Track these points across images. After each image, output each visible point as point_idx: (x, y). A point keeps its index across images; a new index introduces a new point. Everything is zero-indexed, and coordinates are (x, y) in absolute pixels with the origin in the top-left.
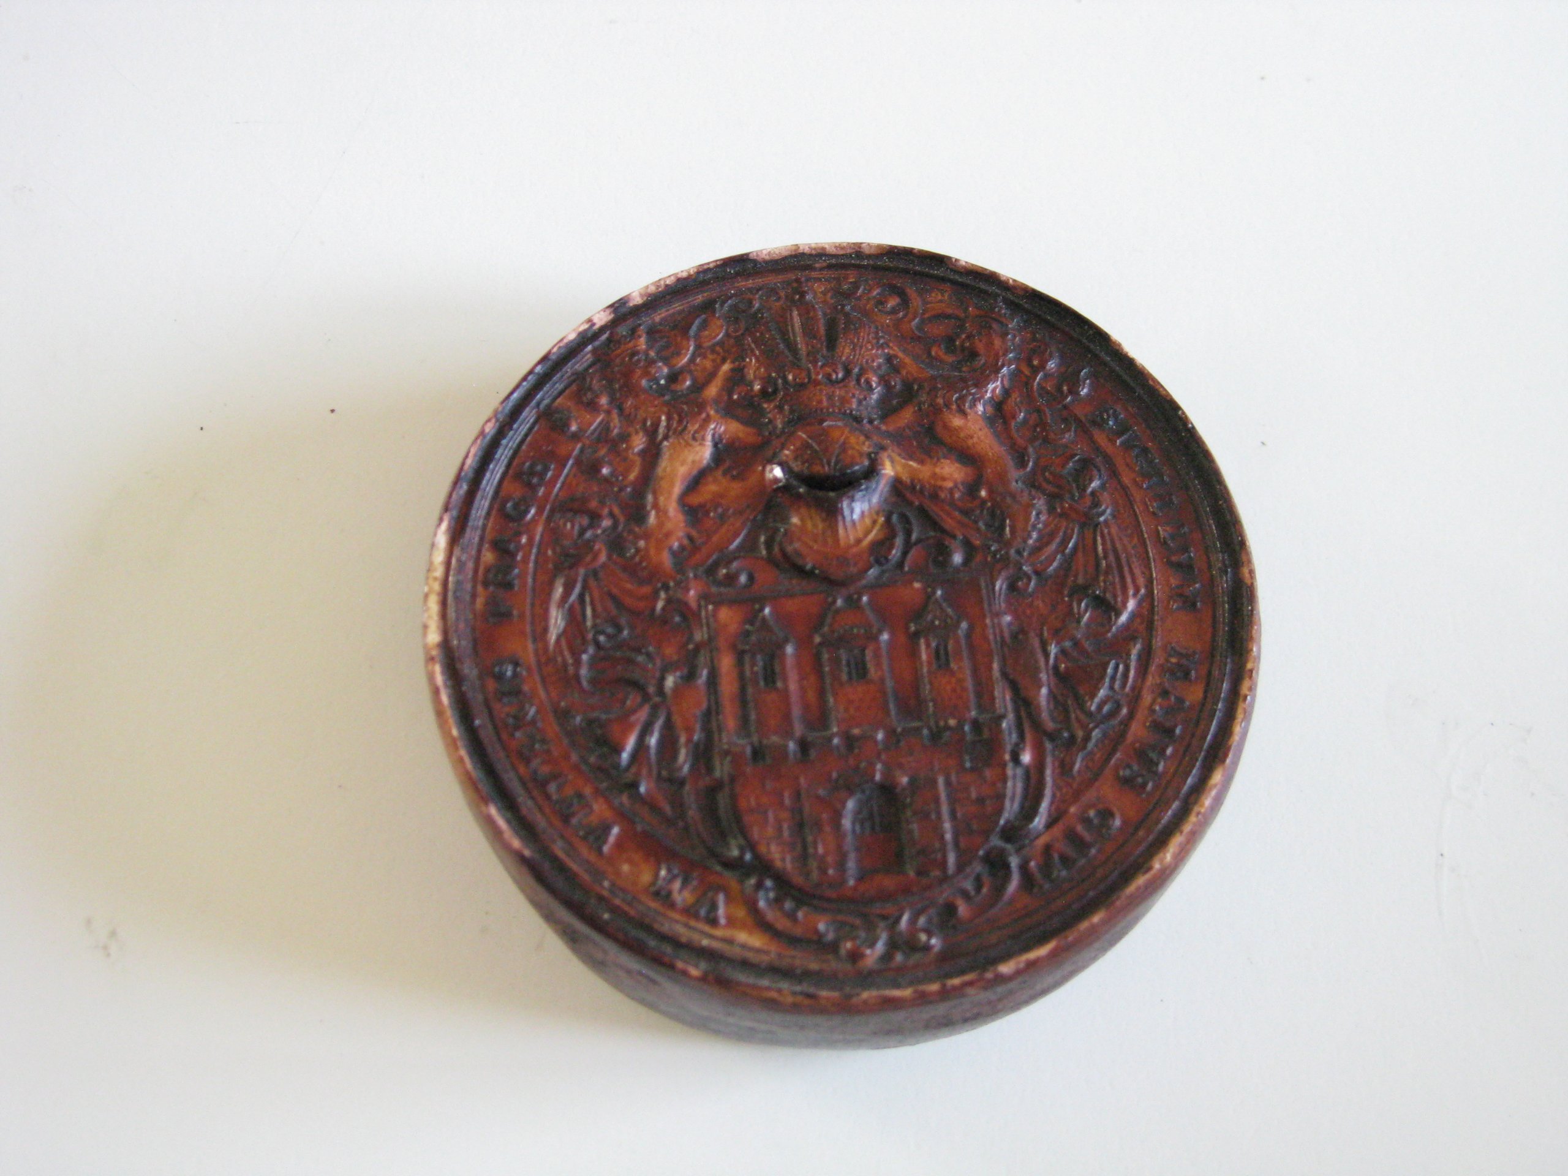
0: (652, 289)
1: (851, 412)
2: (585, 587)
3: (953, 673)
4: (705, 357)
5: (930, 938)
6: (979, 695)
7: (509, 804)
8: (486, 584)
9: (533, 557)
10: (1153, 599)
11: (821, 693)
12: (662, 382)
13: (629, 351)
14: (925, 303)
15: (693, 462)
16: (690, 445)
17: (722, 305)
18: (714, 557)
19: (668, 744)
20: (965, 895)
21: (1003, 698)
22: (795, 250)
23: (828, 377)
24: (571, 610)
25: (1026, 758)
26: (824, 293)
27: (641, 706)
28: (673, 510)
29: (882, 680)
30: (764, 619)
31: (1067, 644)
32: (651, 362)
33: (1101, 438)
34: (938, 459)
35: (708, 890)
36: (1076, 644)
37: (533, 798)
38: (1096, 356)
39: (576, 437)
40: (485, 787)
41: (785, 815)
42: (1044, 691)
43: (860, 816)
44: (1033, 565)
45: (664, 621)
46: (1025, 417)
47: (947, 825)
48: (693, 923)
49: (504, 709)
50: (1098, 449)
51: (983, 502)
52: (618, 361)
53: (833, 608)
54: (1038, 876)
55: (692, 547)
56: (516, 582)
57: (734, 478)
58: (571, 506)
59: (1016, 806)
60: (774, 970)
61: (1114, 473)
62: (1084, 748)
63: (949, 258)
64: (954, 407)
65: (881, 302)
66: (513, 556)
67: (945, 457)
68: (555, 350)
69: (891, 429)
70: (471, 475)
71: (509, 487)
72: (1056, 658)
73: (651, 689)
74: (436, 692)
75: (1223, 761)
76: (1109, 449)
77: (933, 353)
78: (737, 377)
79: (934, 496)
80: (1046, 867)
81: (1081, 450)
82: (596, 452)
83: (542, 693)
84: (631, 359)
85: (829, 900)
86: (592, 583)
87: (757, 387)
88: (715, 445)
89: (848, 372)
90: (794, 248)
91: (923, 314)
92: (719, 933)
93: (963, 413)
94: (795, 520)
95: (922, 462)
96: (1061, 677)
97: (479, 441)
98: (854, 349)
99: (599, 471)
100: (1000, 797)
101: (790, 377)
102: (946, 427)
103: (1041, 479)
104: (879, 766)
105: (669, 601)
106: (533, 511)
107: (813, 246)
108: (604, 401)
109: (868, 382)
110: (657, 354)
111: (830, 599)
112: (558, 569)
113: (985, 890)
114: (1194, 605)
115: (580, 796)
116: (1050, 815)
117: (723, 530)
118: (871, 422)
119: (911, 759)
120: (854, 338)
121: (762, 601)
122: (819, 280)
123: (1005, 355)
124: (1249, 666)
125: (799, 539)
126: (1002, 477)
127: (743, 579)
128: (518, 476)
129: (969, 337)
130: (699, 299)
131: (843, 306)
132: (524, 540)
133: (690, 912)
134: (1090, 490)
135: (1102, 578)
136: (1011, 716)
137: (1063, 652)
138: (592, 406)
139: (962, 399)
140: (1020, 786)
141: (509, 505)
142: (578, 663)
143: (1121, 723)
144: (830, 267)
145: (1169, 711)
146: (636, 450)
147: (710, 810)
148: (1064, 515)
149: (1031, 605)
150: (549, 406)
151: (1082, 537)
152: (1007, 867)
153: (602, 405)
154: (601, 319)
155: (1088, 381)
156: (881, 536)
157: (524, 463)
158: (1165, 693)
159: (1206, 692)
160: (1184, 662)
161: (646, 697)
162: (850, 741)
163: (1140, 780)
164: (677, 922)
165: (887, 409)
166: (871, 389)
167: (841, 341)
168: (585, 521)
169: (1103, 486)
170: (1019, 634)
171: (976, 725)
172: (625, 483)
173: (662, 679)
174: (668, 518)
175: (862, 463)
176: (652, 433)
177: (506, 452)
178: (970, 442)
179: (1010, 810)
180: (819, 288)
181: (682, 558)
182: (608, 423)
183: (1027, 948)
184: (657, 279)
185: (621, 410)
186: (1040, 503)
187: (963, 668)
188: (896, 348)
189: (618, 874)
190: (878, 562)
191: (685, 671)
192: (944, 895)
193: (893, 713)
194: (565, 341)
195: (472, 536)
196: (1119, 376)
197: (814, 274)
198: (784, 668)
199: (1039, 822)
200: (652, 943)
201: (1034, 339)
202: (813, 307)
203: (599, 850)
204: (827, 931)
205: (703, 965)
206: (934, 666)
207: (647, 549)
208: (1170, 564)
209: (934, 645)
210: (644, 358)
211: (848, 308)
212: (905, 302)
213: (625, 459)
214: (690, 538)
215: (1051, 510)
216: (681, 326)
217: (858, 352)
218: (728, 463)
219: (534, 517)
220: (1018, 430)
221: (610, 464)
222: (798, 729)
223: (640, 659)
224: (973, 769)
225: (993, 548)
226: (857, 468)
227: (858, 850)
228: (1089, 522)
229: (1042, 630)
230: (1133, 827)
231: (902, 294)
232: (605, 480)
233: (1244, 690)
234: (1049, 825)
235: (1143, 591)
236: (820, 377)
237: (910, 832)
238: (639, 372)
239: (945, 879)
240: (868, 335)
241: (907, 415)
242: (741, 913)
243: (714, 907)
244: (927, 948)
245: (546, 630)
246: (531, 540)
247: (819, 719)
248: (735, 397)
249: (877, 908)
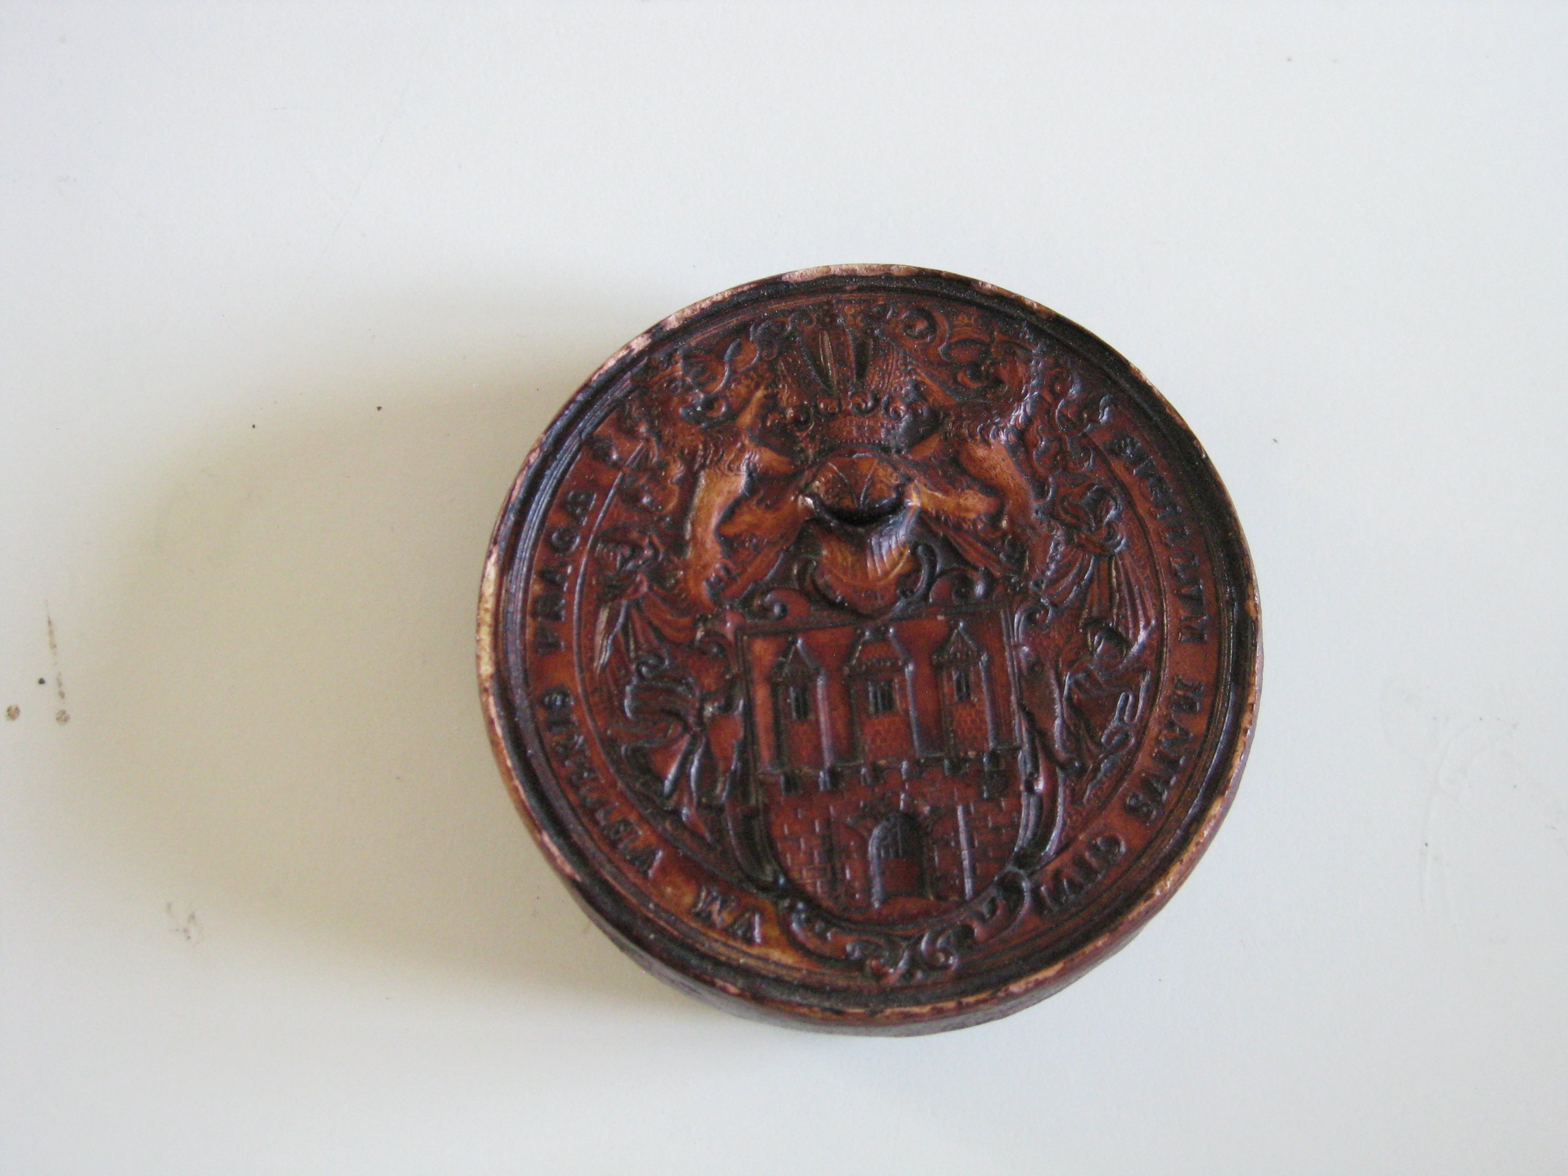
0: (688, 313)
1: (880, 442)
2: (628, 617)
3: (973, 705)
4: (739, 383)
5: (947, 958)
6: (997, 726)
7: (561, 831)
8: (534, 615)
9: (578, 588)
10: (1163, 630)
11: (850, 723)
12: (699, 409)
13: (667, 378)
14: (952, 327)
15: (729, 492)
16: (727, 476)
17: (756, 328)
18: (749, 588)
19: (708, 772)
20: (981, 918)
21: (1020, 729)
22: (827, 272)
23: (858, 406)
24: (615, 641)
25: (1040, 786)
26: (854, 316)
27: (682, 736)
28: (711, 542)
29: (907, 711)
30: (796, 652)
31: (1081, 676)
32: (689, 389)
33: (1117, 466)
34: (962, 490)
35: (745, 909)
36: (1089, 675)
37: (582, 824)
38: (1115, 383)
39: (617, 466)
40: (538, 815)
41: (816, 842)
42: (1058, 722)
43: (885, 843)
44: (1050, 596)
45: (703, 652)
46: (1045, 445)
47: (965, 853)
48: (731, 942)
49: (553, 739)
50: (1114, 478)
51: (1005, 534)
52: (655, 388)
53: (862, 640)
54: (1048, 900)
55: (729, 578)
56: (563, 613)
57: (768, 507)
58: (614, 535)
59: (1029, 833)
60: (805, 987)
61: (1130, 503)
62: (1094, 777)
63: (976, 281)
64: (978, 437)
65: (909, 326)
66: (560, 586)
67: (969, 487)
68: (595, 378)
69: (918, 458)
70: (518, 506)
71: (554, 517)
72: (1070, 689)
73: (691, 720)
74: (491, 723)
75: (1223, 794)
76: (1127, 479)
77: (959, 379)
78: (771, 404)
79: (958, 528)
80: (1056, 891)
81: (1100, 478)
82: (634, 481)
83: (590, 723)
84: (668, 386)
85: (856, 923)
86: (635, 614)
87: (790, 413)
88: (750, 475)
89: (877, 401)
90: (825, 270)
91: (950, 338)
92: (755, 951)
93: (987, 443)
94: (825, 553)
95: (946, 492)
96: (1075, 708)
97: (524, 472)
98: (883, 378)
99: (638, 499)
100: (1016, 827)
101: (822, 406)
102: (971, 458)
103: (1060, 508)
104: (903, 796)
105: (708, 634)
106: (578, 540)
107: (844, 267)
108: (643, 429)
109: (896, 412)
110: (694, 379)
111: (859, 631)
112: (600, 602)
113: (998, 913)
114: (1201, 637)
115: (626, 823)
116: (1060, 841)
117: (758, 561)
118: (899, 451)
119: (932, 789)
120: (883, 365)
121: (794, 632)
122: (850, 302)
123: (1028, 382)
124: (1251, 700)
125: (830, 572)
126: (1024, 509)
127: (777, 610)
128: (563, 506)
129: (994, 363)
130: (734, 322)
131: (873, 330)
132: (569, 570)
133: (728, 931)
134: (1107, 520)
135: (1115, 611)
136: (1026, 747)
137: (1077, 683)
138: (631, 434)
139: (985, 430)
140: (1033, 813)
141: (555, 535)
142: (622, 695)
143: (1129, 753)
144: (860, 289)
145: (1174, 742)
146: (674, 480)
147: (746, 836)
148: (1081, 546)
149: (1047, 636)
150: (590, 434)
151: (1097, 567)
152: (1020, 891)
153: (642, 433)
154: (639, 344)
155: (1107, 409)
156: (908, 568)
157: (568, 493)
158: (1171, 725)
159: (1209, 724)
160: (1190, 694)
161: (687, 728)
162: (877, 772)
163: (1145, 809)
164: (717, 941)
165: (916, 438)
166: (898, 417)
167: (871, 369)
168: (627, 552)
169: (1119, 517)
170: (1035, 666)
171: (994, 756)
172: (664, 512)
173: (701, 709)
174: (706, 551)
175: (890, 496)
176: (689, 460)
177: (550, 482)
178: (993, 473)
179: (1024, 836)
180: (850, 311)
181: (719, 588)
182: (648, 451)
183: (1036, 970)
184: (693, 302)
185: (660, 438)
186: (1059, 534)
187: (983, 699)
188: (923, 374)
189: (662, 895)
190: (904, 593)
191: (723, 702)
192: (960, 917)
193: (916, 743)
194: (605, 368)
195: (521, 567)
196: (1138, 404)
197: (845, 296)
198: (815, 700)
199: (1050, 848)
200: (694, 962)
201: (1056, 364)
202: (844, 331)
203: (645, 873)
204: (853, 951)
205: (740, 982)
206: (956, 698)
207: (685, 579)
208: (1179, 596)
209: (955, 677)
210: (680, 384)
211: (877, 332)
212: (933, 327)
213: (664, 488)
214: (727, 569)
215: (1069, 541)
216: (715, 352)
217: (886, 380)
218: (762, 492)
219: (578, 547)
220: (1038, 460)
221: (650, 493)
222: (828, 760)
223: (680, 689)
224: (988, 800)
225: (1013, 580)
226: (885, 501)
227: (883, 874)
228: (1104, 553)
229: (1057, 661)
230: (1135, 855)
231: (928, 316)
232: (646, 509)
233: (1245, 723)
234: (1059, 852)
235: (1153, 622)
236: (850, 407)
237: (932, 859)
238: (676, 400)
239: (963, 903)
240: (897, 361)
241: (933, 445)
242: (775, 932)
243: (750, 927)
244: (946, 967)
245: (592, 659)
246: (576, 570)
247: (847, 749)
248: (768, 424)
249: (899, 930)
